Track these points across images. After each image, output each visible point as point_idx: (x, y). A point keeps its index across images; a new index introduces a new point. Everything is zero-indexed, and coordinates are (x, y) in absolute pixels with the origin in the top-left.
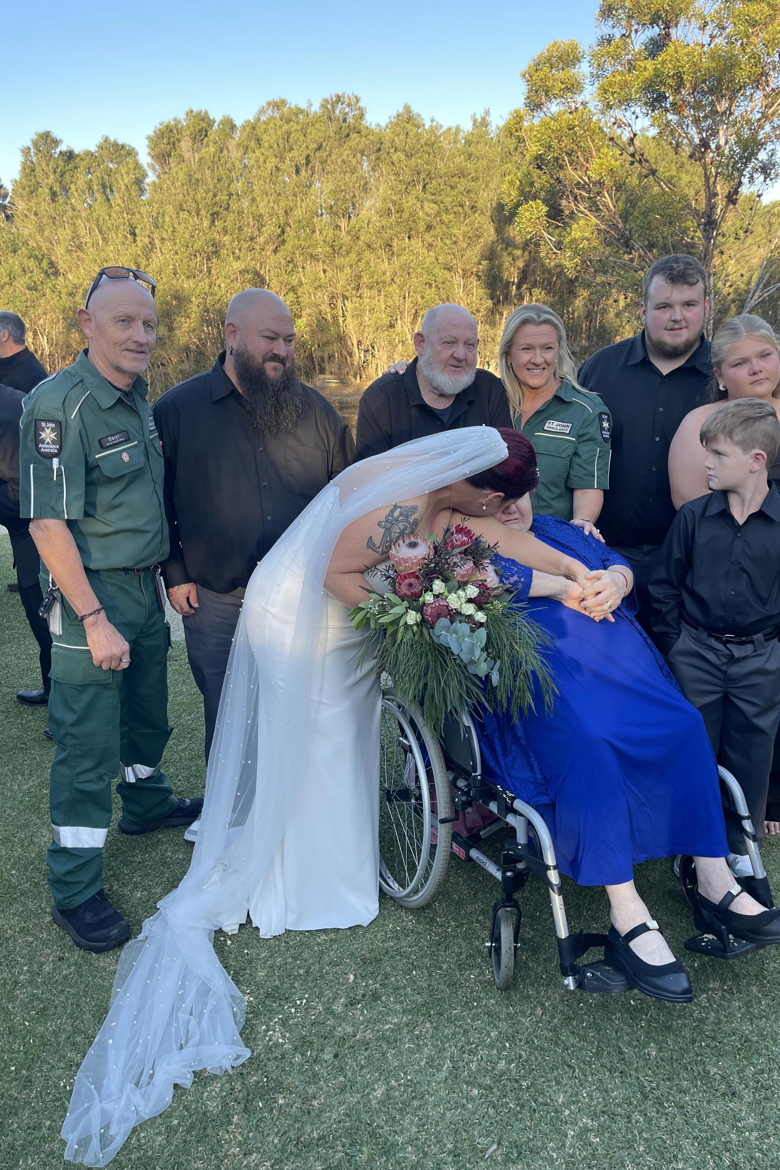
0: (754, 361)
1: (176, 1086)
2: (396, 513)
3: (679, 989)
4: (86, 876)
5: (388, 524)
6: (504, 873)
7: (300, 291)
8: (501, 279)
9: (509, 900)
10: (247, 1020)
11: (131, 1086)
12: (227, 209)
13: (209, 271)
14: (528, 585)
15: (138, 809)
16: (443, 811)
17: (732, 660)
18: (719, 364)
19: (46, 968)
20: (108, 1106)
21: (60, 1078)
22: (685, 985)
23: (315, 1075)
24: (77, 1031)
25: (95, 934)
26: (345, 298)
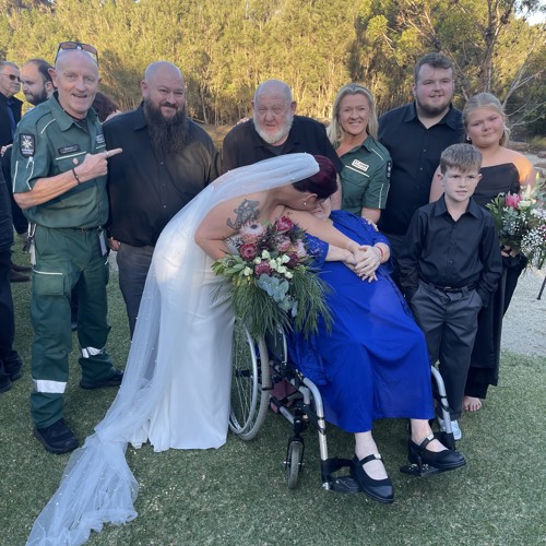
0: (486, 123)
1: (92, 531)
2: (246, 205)
3: (386, 495)
4: (53, 410)
5: (240, 211)
6: (295, 420)
7: (231, 66)
8: (358, 65)
9: (298, 437)
10: (139, 497)
11: (65, 529)
12: (188, 12)
13: (175, 51)
14: (325, 254)
15: (91, 374)
16: (265, 383)
17: (449, 302)
18: (466, 124)
19: (26, 461)
20: (50, 539)
21: (26, 523)
22: (390, 493)
23: (174, 529)
24: (39, 497)
25: (57, 444)
26: (259, 72)
